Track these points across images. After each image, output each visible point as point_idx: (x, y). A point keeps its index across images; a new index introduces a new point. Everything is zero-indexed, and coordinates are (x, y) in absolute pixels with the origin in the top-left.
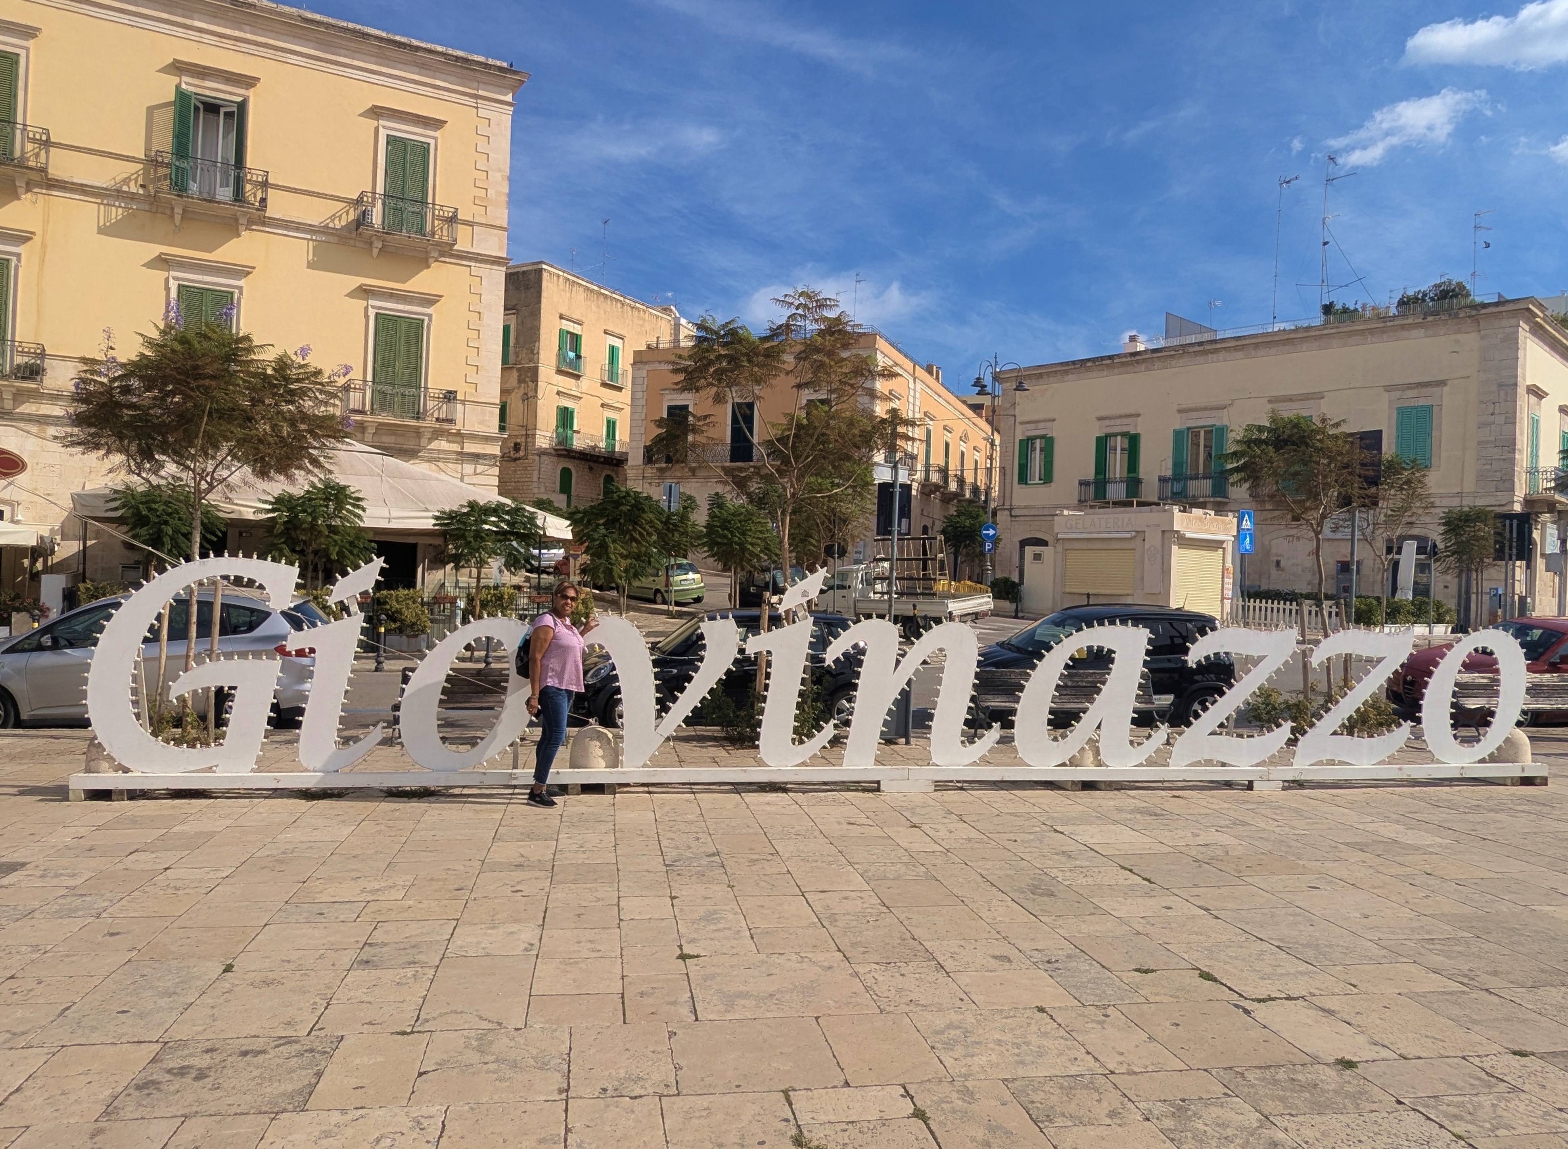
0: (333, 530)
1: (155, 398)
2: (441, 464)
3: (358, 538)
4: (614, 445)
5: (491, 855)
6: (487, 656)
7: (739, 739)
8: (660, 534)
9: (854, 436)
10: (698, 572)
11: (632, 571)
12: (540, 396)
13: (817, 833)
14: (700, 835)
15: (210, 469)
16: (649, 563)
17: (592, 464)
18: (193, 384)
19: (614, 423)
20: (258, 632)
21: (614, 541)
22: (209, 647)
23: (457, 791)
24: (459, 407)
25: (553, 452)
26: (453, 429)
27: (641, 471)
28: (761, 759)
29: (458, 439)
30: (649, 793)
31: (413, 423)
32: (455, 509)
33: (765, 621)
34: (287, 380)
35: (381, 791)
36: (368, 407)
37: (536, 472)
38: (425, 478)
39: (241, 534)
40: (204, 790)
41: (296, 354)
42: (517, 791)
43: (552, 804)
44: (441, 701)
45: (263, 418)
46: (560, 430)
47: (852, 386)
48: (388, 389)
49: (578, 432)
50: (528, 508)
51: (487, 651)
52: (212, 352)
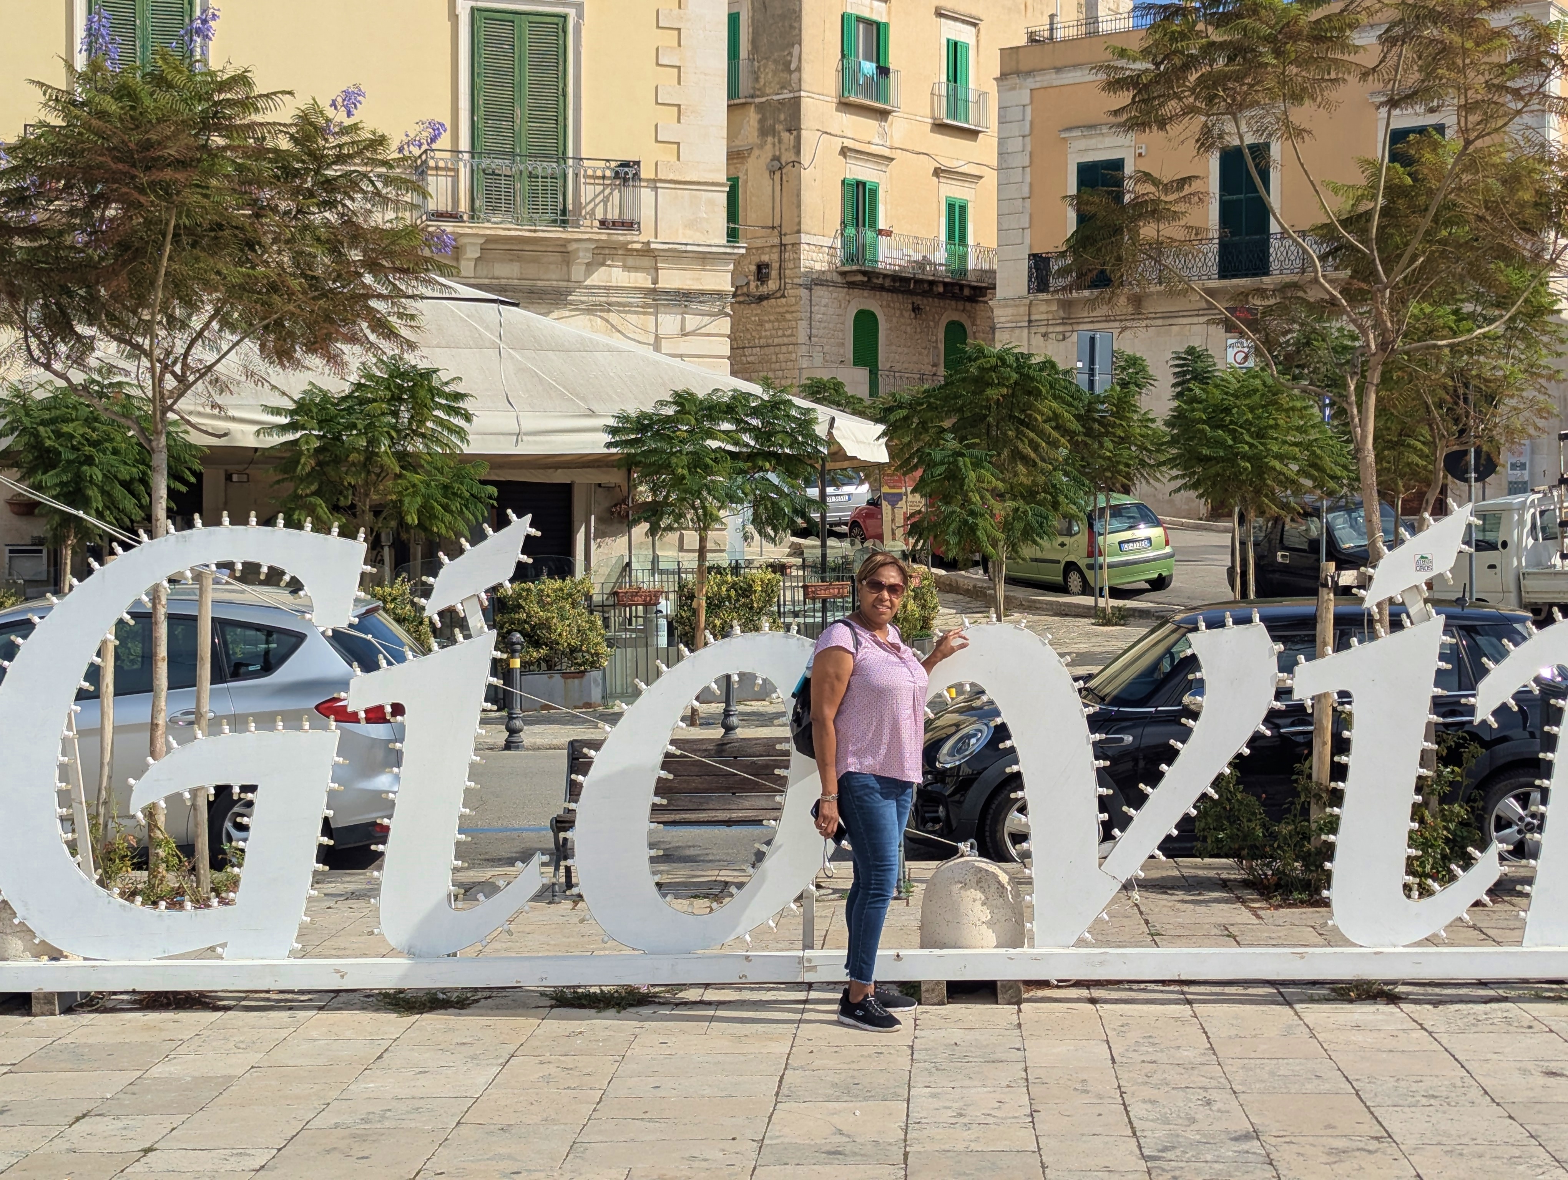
0: (406, 461)
1: (72, 212)
2: (613, 317)
3: (459, 477)
4: (964, 258)
5: (774, 1130)
6: (727, 714)
7: (1278, 886)
8: (1075, 446)
9: (1522, 205)
10: (1158, 523)
11: (1019, 526)
12: (805, 159)
13: (1475, 1093)
14: (1213, 1095)
15: (179, 350)
16: (1055, 505)
17: (918, 300)
18: (144, 178)
19: (963, 209)
20: (285, 674)
21: (977, 464)
22: (192, 706)
23: (692, 995)
24: (646, 194)
25: (838, 279)
26: (637, 241)
27: (1024, 310)
28: (1335, 928)
29: (646, 262)
30: (1093, 1001)
31: (556, 233)
32: (649, 409)
33: (1327, 629)
34: (317, 158)
35: (543, 994)
36: (464, 206)
37: (803, 324)
38: (586, 347)
39: (229, 478)
40: (202, 994)
41: (334, 104)
42: (813, 995)
43: (891, 1022)
44: (655, 808)
45: (275, 241)
46: (851, 231)
47: (1516, 93)
48: (501, 165)
49: (889, 233)
50: (797, 401)
51: (728, 702)
52: (177, 112)
